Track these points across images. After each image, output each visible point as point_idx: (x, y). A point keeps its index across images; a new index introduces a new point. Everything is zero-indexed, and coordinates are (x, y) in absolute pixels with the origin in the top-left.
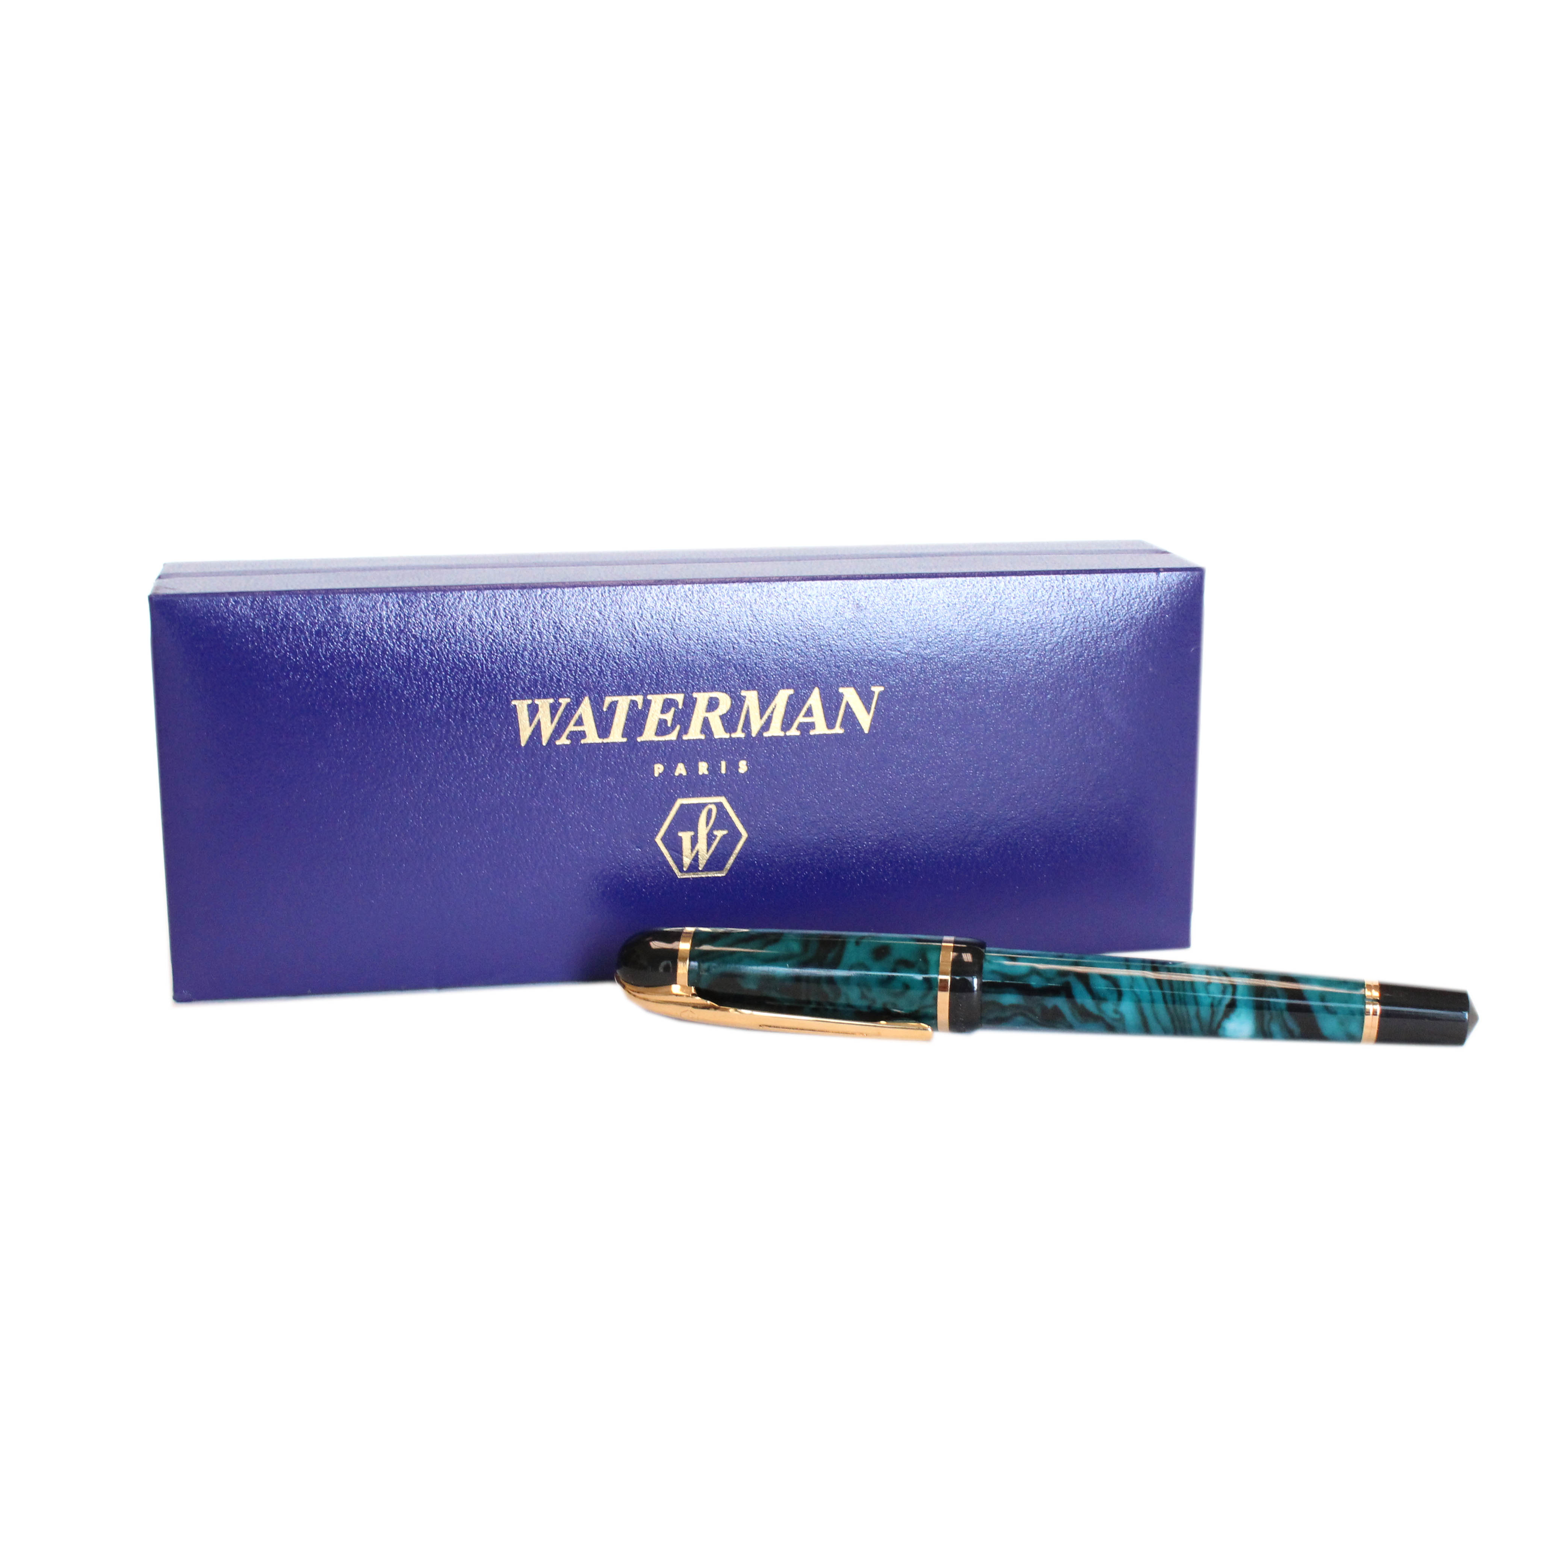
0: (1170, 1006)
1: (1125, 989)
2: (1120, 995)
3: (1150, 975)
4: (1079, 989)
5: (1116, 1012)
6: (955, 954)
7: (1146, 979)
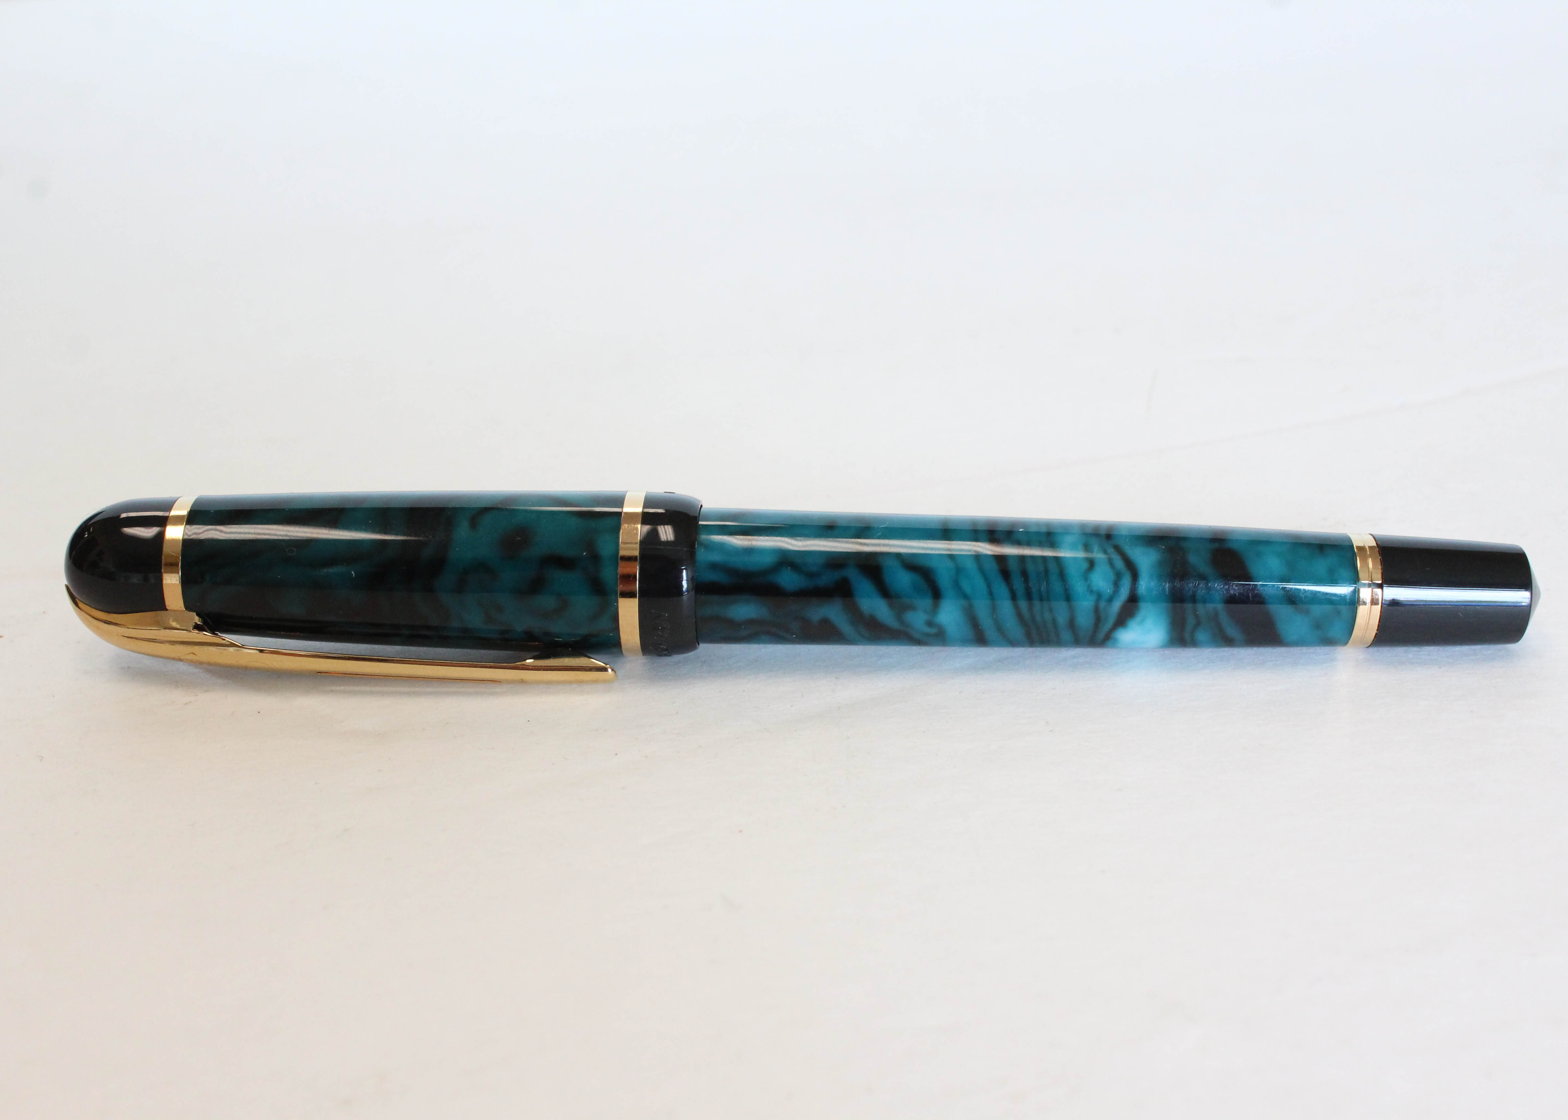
0: (1023, 604)
1: (944, 580)
2: (936, 594)
3: (986, 549)
4: (864, 588)
5: (930, 624)
6: (647, 528)
7: (978, 557)
